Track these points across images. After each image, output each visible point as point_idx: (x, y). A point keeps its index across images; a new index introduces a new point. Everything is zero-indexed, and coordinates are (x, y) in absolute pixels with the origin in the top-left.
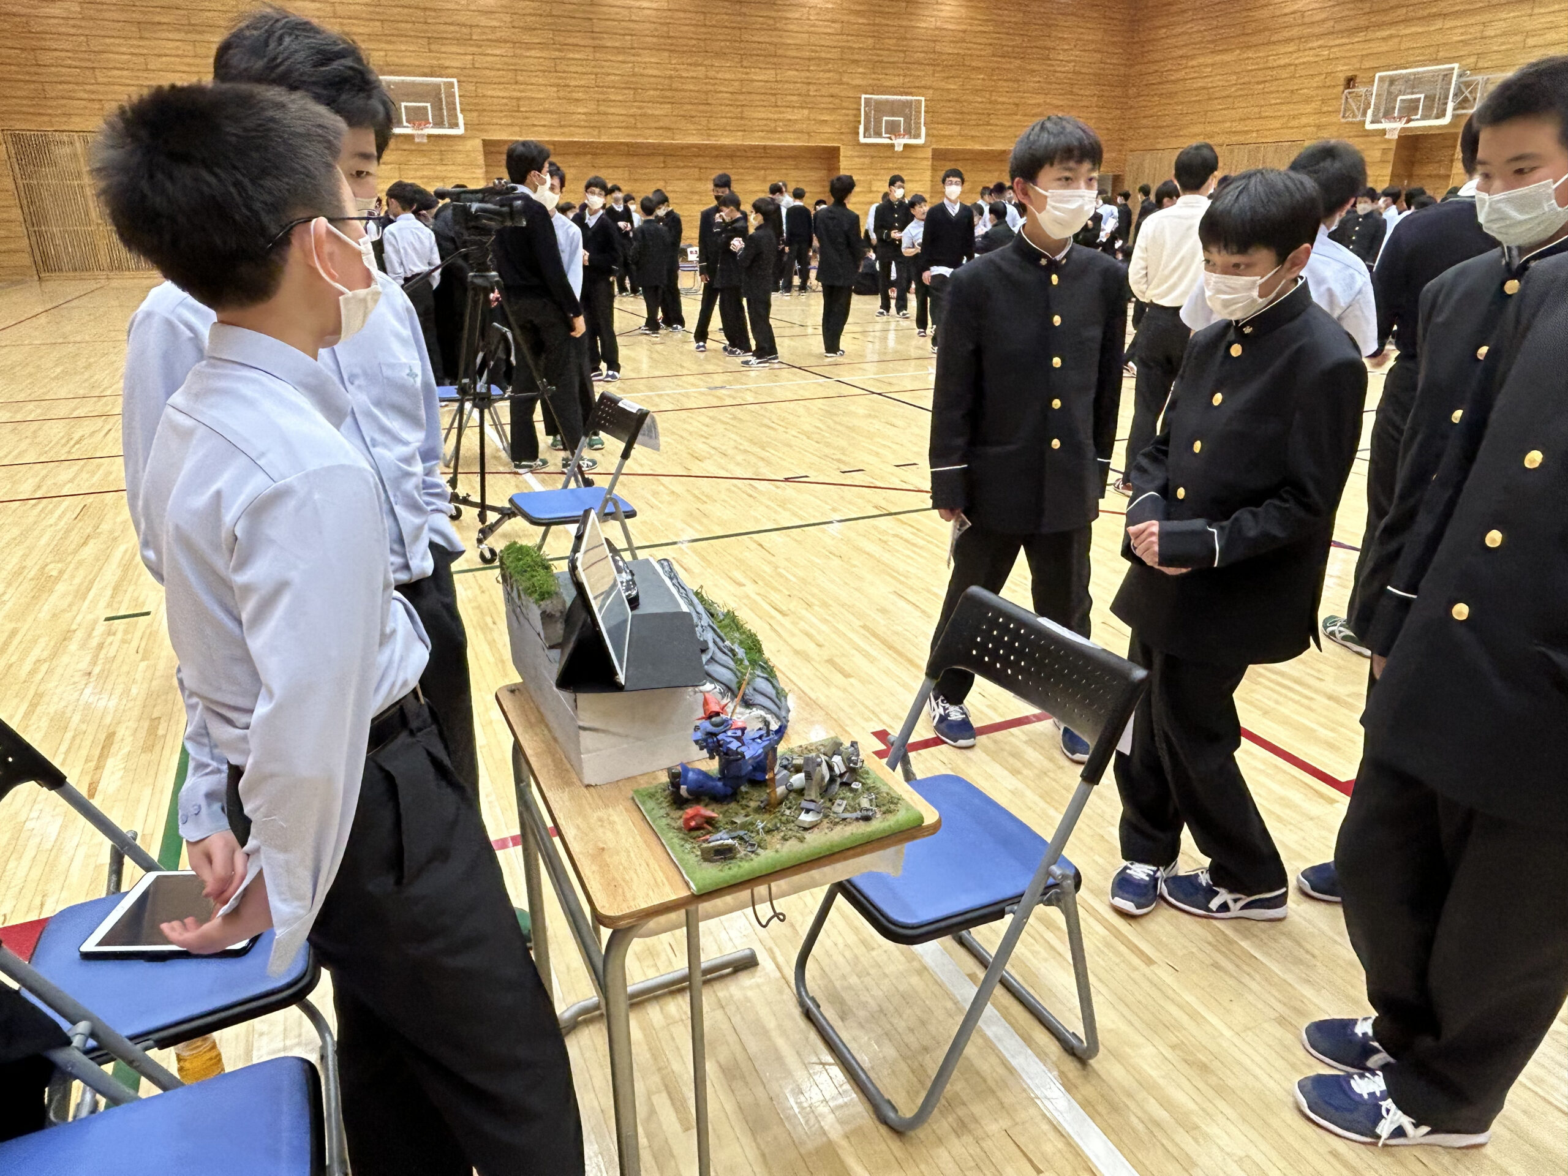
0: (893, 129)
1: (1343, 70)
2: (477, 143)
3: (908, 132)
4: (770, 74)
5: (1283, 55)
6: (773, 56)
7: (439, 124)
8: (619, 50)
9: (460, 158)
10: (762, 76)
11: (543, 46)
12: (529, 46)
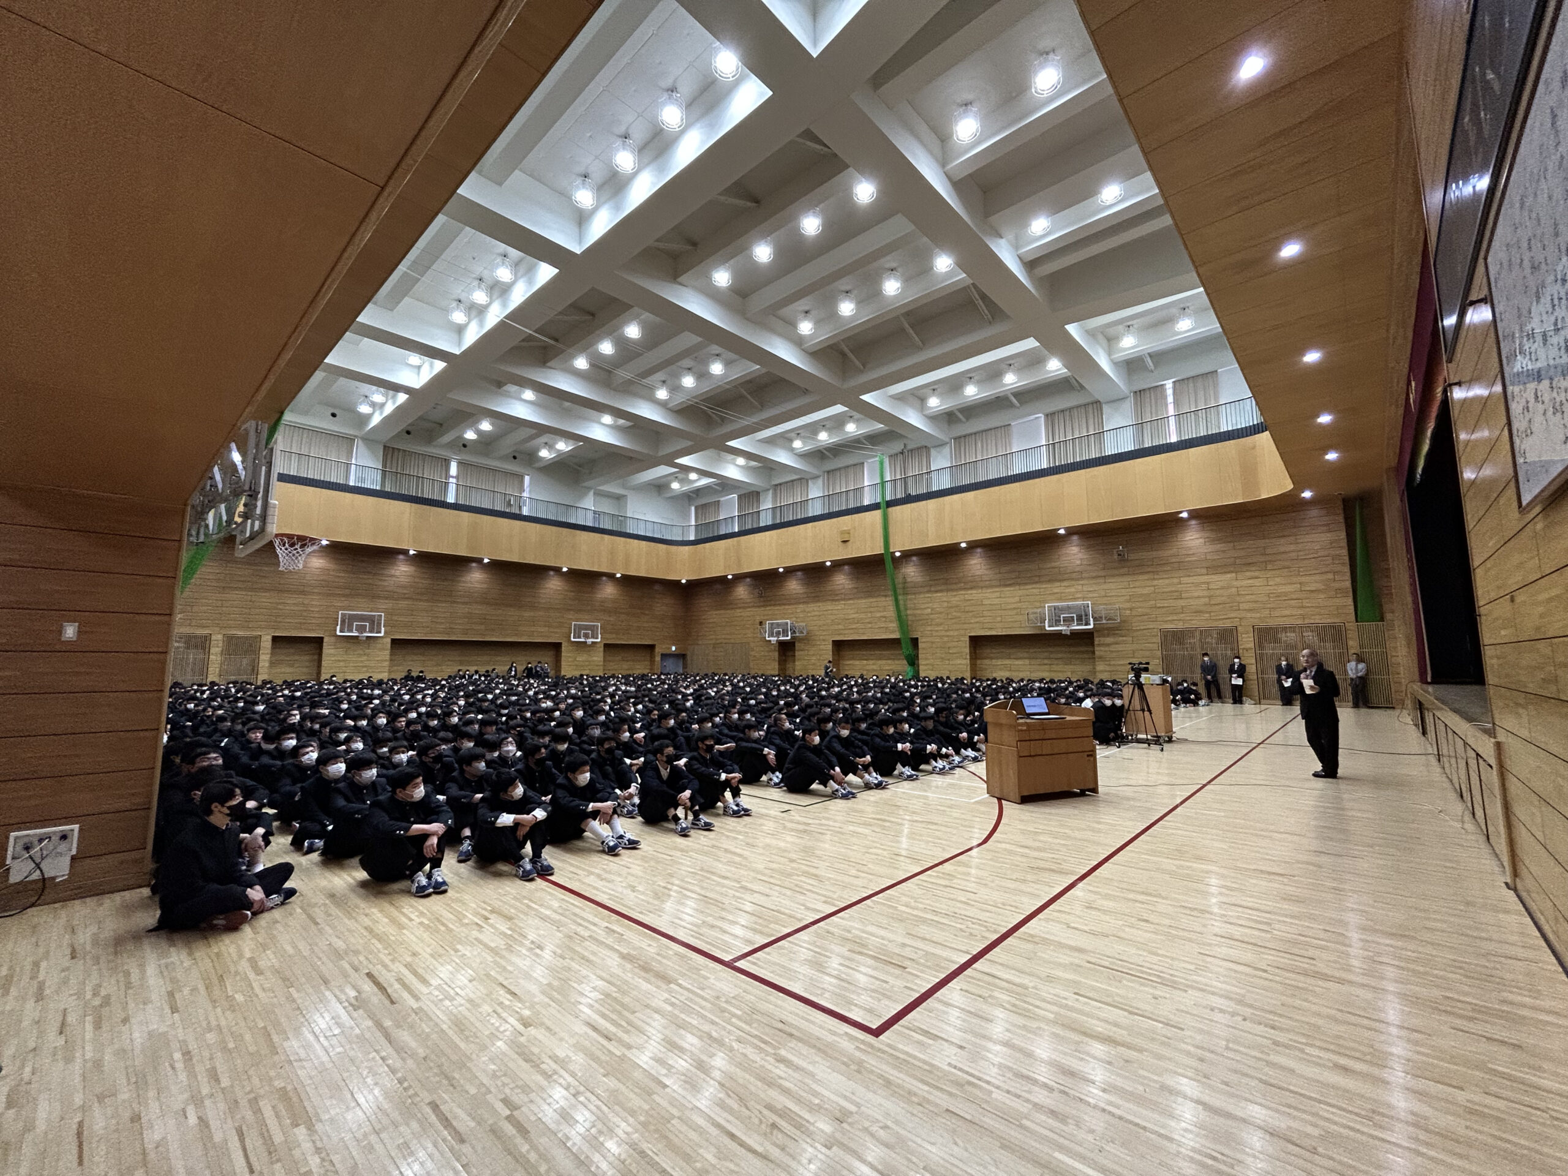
0: (586, 636)
1: (758, 619)
2: (389, 640)
3: (593, 637)
4: (532, 614)
5: (738, 613)
6: (533, 607)
7: (371, 632)
8: (463, 603)
9: (379, 646)
10: (527, 614)
11: (427, 601)
12: (421, 600)
